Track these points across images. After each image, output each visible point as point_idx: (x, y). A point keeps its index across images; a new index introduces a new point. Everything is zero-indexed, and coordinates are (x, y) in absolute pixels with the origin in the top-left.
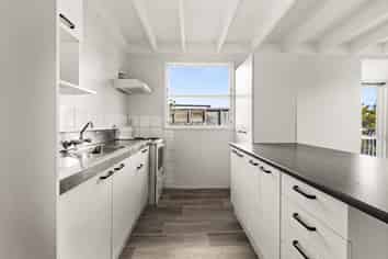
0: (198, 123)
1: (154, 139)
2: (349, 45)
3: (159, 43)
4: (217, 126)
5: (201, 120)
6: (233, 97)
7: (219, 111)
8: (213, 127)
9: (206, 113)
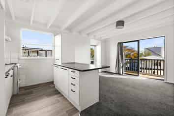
0: (34, 56)
1: (16, 64)
2: (88, 34)
3: (16, 18)
4: (45, 58)
5: (37, 55)
6: (54, 46)
7: (46, 51)
8: (43, 58)
9: (39, 52)
